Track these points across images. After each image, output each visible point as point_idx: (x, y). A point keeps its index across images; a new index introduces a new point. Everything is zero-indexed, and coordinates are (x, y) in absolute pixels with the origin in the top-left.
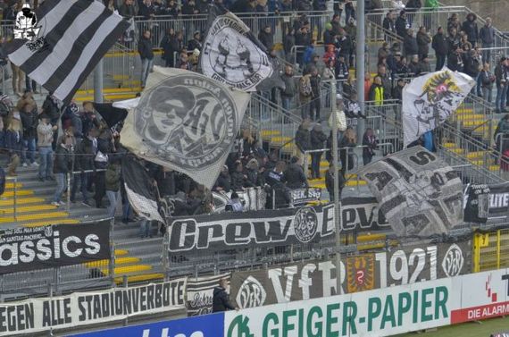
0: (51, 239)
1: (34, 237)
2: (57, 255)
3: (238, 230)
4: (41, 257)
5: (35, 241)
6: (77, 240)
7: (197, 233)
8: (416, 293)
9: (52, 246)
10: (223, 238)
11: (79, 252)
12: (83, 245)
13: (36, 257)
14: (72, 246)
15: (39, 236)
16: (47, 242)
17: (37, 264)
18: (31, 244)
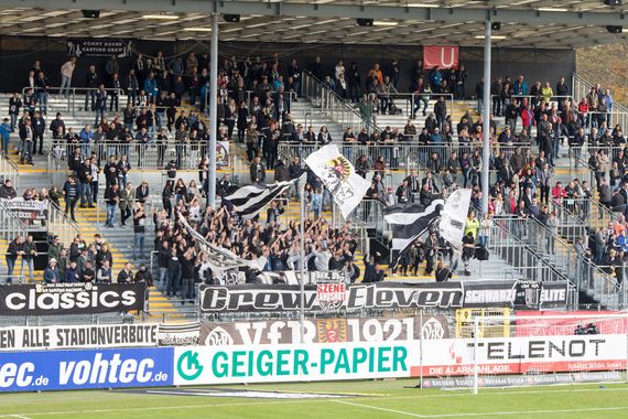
0: (90, 292)
1: (75, 290)
2: (95, 304)
3: (267, 298)
4: (79, 305)
5: (75, 294)
6: (115, 295)
7: (228, 299)
8: (372, 349)
9: (90, 298)
10: (253, 303)
11: (115, 303)
12: (120, 299)
13: (75, 305)
14: (109, 299)
15: (80, 289)
16: (87, 294)
17: (76, 310)
18: (72, 296)
